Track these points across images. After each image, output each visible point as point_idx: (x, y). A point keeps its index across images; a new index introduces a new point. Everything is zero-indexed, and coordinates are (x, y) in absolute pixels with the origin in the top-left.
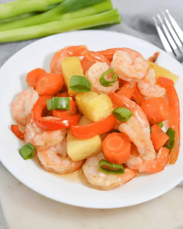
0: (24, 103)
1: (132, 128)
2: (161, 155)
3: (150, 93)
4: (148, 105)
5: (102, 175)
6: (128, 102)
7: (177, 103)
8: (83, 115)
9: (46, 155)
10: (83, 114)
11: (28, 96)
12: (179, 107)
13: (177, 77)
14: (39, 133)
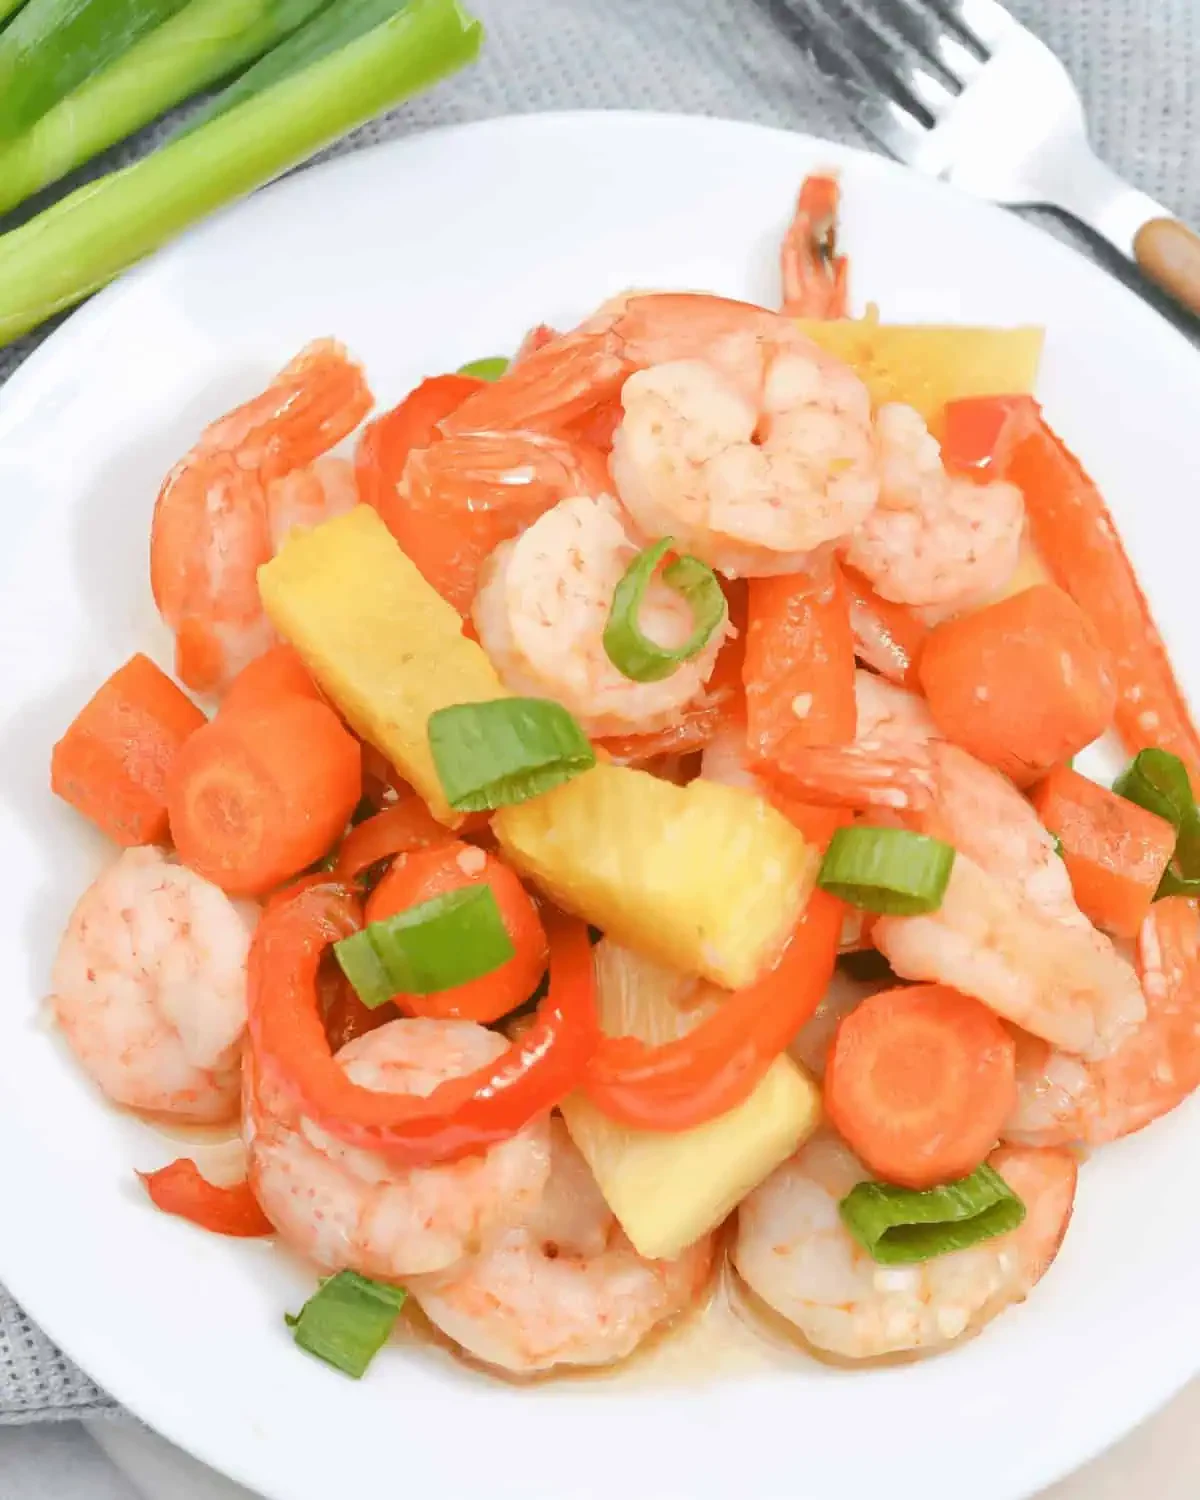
0: (150, 985)
1: (990, 942)
2: (1165, 970)
3: (939, 575)
4: (982, 693)
5: (897, 1279)
6: (887, 772)
7: (1102, 525)
8: (596, 934)
9: (490, 1297)
10: (600, 924)
11: (154, 930)
12: (1119, 546)
13: (1031, 338)
14: (384, 1184)
